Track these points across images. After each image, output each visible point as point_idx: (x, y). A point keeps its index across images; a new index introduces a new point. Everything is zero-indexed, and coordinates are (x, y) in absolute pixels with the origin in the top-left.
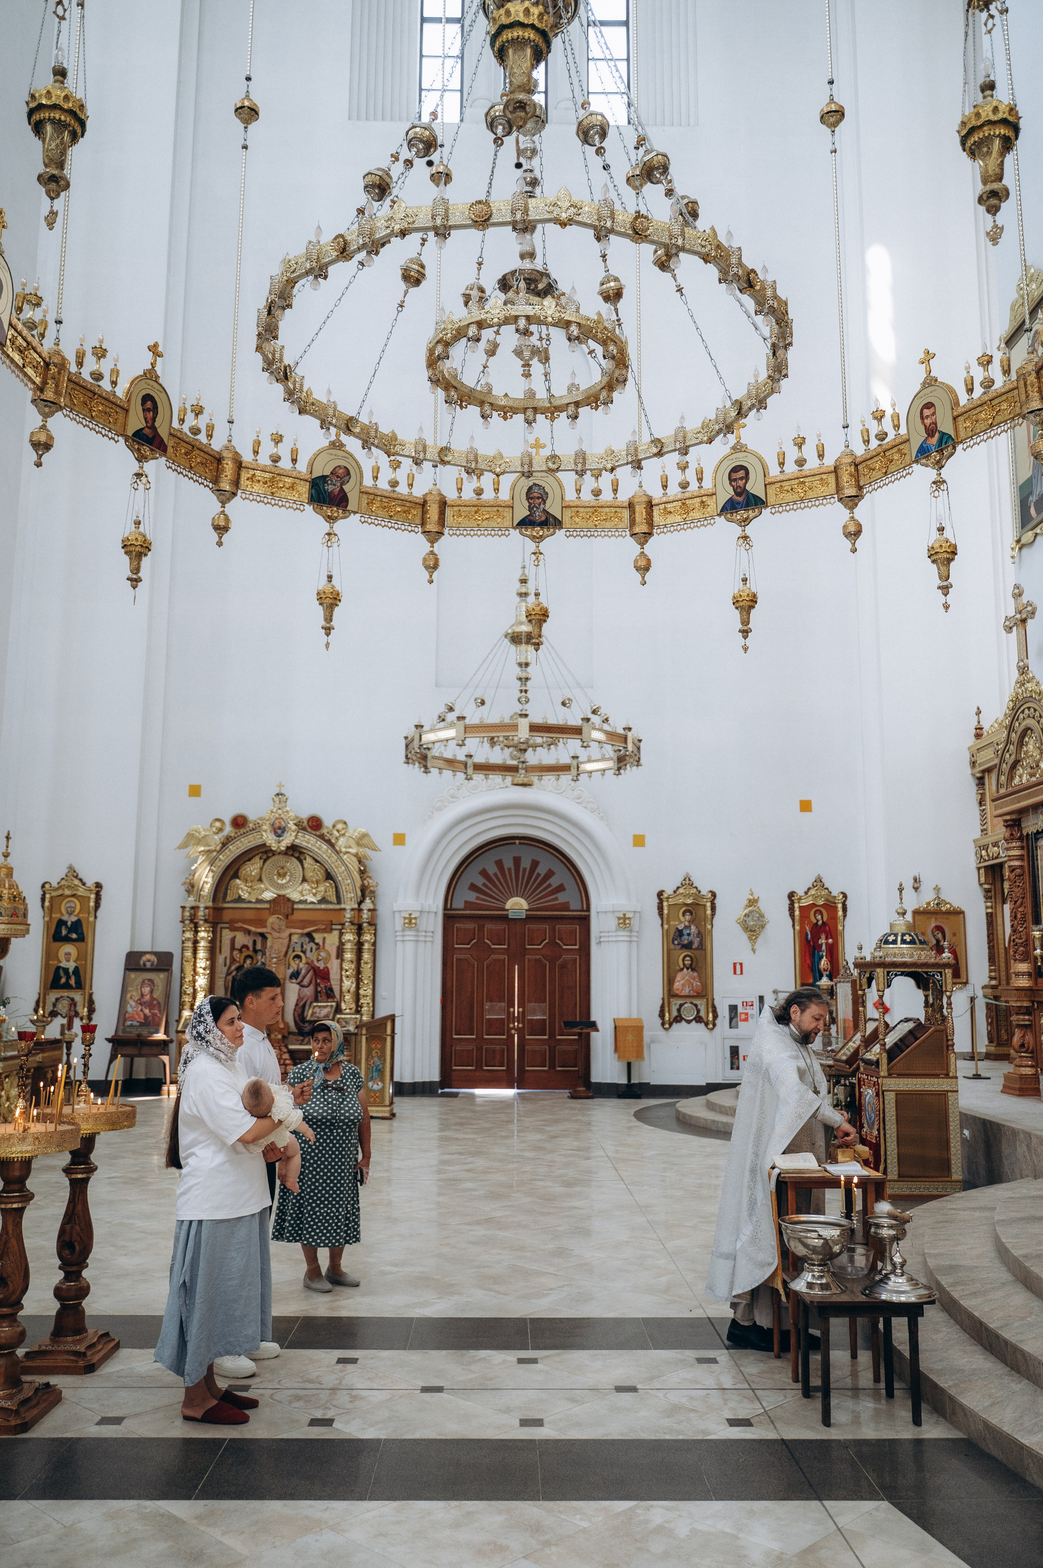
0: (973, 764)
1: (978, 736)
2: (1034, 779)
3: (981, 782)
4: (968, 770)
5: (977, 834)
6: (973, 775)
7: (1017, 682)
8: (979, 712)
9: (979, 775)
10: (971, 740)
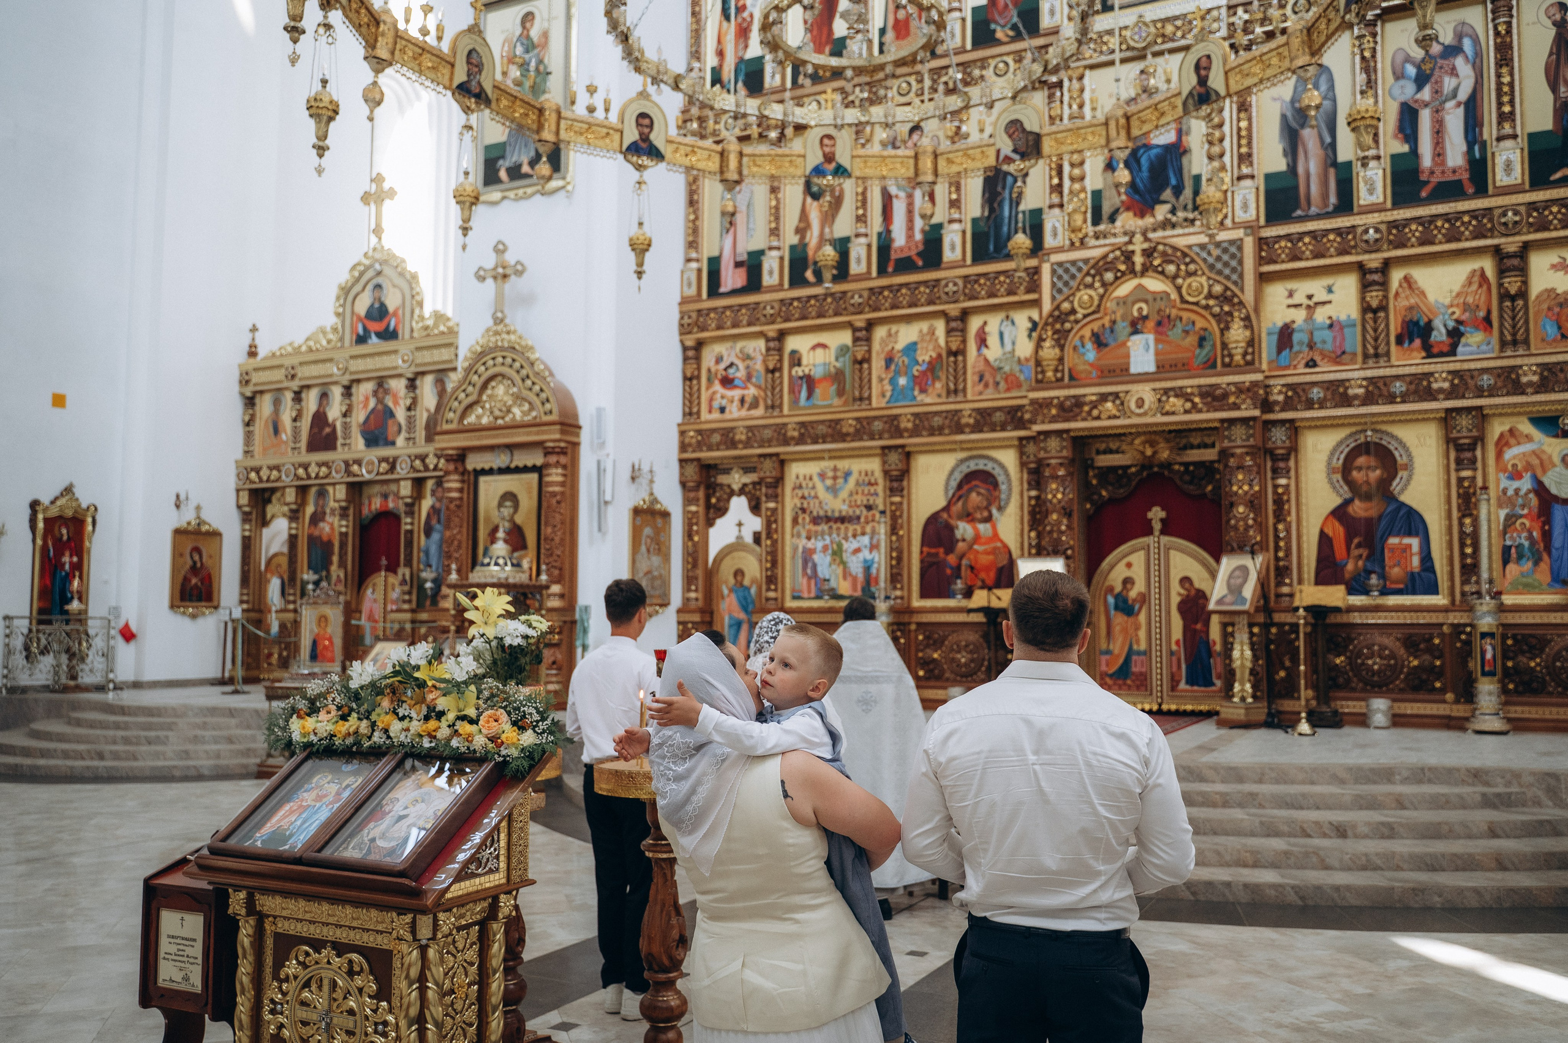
0: (245, 382)
1: (252, 354)
2: (500, 422)
3: (250, 402)
4: (236, 388)
5: (239, 454)
6: (242, 394)
7: (488, 330)
8: (254, 329)
9: (249, 394)
10: (241, 357)
